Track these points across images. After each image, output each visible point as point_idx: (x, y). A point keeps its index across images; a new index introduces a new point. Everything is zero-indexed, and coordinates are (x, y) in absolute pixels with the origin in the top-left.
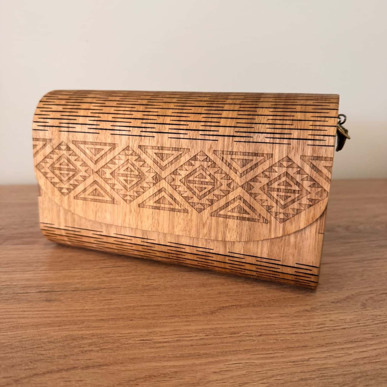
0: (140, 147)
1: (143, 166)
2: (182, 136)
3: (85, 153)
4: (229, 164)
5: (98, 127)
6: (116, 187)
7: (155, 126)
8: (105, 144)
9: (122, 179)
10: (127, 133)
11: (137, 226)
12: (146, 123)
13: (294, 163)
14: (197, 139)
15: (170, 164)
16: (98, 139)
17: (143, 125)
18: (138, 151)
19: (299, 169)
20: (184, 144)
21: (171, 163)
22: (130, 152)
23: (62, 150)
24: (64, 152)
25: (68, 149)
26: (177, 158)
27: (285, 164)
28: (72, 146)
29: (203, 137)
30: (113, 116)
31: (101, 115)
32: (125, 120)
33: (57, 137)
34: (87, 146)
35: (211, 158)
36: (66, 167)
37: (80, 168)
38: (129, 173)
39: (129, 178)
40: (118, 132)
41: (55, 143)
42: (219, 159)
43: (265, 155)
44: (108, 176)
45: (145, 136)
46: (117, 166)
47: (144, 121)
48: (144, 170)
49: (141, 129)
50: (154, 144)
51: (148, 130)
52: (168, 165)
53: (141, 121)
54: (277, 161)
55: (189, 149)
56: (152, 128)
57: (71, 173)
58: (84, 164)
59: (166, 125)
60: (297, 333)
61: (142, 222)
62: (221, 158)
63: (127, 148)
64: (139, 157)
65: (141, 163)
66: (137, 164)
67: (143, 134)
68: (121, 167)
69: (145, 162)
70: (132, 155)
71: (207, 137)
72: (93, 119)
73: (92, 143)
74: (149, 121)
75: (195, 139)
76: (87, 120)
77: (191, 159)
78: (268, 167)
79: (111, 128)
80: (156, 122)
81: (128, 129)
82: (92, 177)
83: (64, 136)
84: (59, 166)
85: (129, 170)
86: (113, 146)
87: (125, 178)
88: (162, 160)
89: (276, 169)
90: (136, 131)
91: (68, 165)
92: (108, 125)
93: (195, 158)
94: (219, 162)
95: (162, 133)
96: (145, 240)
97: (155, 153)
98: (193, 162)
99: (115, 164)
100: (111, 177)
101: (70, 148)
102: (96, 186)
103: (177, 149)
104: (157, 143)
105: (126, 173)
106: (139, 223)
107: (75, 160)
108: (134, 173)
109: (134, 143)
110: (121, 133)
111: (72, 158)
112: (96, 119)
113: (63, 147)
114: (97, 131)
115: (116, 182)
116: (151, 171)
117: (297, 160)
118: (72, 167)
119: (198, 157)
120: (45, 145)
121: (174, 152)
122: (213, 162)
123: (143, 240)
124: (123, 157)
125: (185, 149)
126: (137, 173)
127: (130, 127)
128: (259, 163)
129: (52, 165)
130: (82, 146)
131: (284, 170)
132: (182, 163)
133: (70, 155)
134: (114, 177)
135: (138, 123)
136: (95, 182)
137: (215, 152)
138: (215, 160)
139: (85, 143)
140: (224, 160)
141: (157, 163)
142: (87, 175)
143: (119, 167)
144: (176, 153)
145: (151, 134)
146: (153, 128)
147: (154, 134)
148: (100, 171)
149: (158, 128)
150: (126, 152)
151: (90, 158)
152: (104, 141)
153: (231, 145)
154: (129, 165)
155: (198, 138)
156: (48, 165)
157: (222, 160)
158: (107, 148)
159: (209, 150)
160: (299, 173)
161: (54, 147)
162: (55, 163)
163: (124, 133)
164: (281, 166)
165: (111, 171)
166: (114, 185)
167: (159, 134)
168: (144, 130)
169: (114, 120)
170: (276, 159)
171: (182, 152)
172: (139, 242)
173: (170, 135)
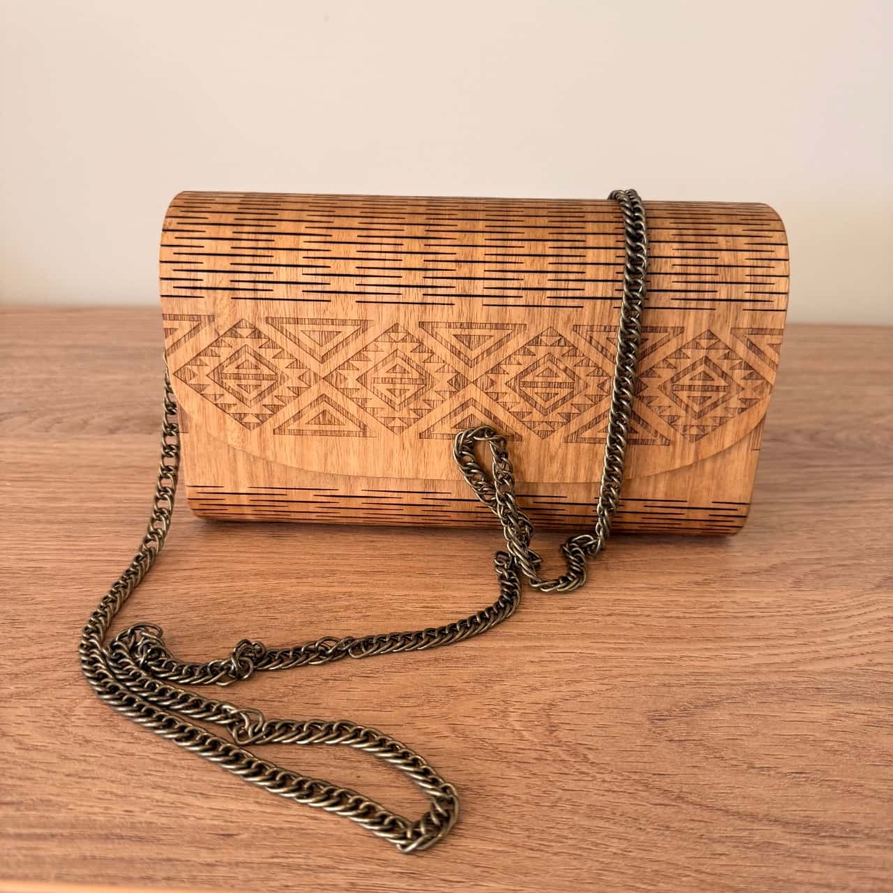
0: (422, 324)
1: (428, 360)
2: (511, 301)
3: (297, 342)
4: (603, 348)
5: (327, 288)
6: (369, 405)
7: (454, 282)
8: (344, 322)
9: (382, 388)
10: (394, 298)
11: (417, 472)
12: (433, 278)
13: (720, 341)
14: (540, 306)
15: (485, 355)
16: (328, 313)
17: (429, 282)
18: (417, 333)
19: (727, 351)
20: (516, 315)
21: (489, 352)
22: (401, 335)
23: (241, 337)
24: (248, 342)
25: (256, 333)
26: (500, 344)
27: (704, 343)
28: (264, 328)
29: (553, 302)
30: (358, 263)
31: (328, 262)
32: (387, 273)
33: (226, 311)
34: (301, 327)
35: (568, 339)
36: (253, 371)
37: (288, 372)
38: (399, 376)
39: (398, 386)
40: (372, 298)
41: (224, 323)
42: (583, 341)
43: (669, 330)
44: (351, 383)
45: (433, 304)
46: (371, 365)
47: (430, 274)
48: (432, 367)
49: (424, 291)
50: (454, 318)
51: (440, 291)
52: (480, 357)
53: (422, 273)
54: (690, 339)
55: (525, 325)
56: (447, 287)
57: (265, 384)
58: (296, 363)
59: (476, 281)
60: (671, 617)
61: (426, 465)
62: (588, 338)
63: (395, 328)
64: (421, 343)
65: (425, 356)
66: (416, 358)
67: (429, 299)
68: (380, 365)
69: (433, 353)
70: (404, 340)
71: (562, 302)
72: (313, 270)
73: (313, 322)
74: (440, 274)
75: (538, 306)
76: (298, 274)
77: (528, 344)
78: (674, 350)
79: (358, 289)
80: (455, 276)
81: (396, 290)
82: (314, 387)
83: (246, 310)
84: (236, 371)
85: (398, 369)
86: (363, 325)
87: (391, 386)
88: (469, 347)
89: (689, 352)
90: (415, 295)
91: (256, 368)
92: (350, 284)
93: (536, 341)
94: (583, 346)
95: (470, 296)
96: (431, 496)
97: (455, 336)
98: (533, 349)
99: (367, 359)
100: (359, 386)
101: (260, 332)
102: (324, 406)
103: (499, 326)
104: (459, 316)
105: (393, 375)
106: (422, 469)
107: (274, 357)
108: (410, 375)
109: (409, 318)
110: (380, 298)
111: (268, 354)
112: (320, 271)
113: (245, 332)
114: (326, 297)
115: (370, 395)
116: (446, 370)
117: (726, 337)
118: (266, 371)
119: (544, 338)
120: (195, 329)
121: (493, 332)
122: (573, 346)
123: (425, 496)
124: (385, 347)
125: (517, 326)
126: (415, 375)
127: (400, 286)
128: (659, 344)
129: (219, 370)
130: (290, 328)
131: (702, 353)
132: (510, 352)
133: (260, 347)
134: (364, 385)
135: (417, 278)
136: (322, 397)
137: (576, 328)
138: (576, 341)
139: (297, 321)
140: (593, 342)
141: (458, 354)
142: (303, 385)
143: (376, 366)
144: (497, 335)
145: (446, 300)
146: (450, 287)
147: (454, 299)
148: (332, 376)
149: (459, 287)
150: (393, 335)
151: (308, 351)
152: (341, 317)
153: (607, 314)
154: (399, 361)
155: (543, 304)
156: (207, 370)
157: (590, 342)
158: (349, 330)
159: (566, 323)
160: (726, 357)
161: (221, 333)
162: (225, 364)
163: (386, 298)
164: (697, 346)
165: (357, 374)
166: (365, 400)
167: (463, 298)
168: (430, 291)
169: (362, 272)
170: (689, 335)
171: (510, 331)
172: (417, 499)
173: (486, 301)
